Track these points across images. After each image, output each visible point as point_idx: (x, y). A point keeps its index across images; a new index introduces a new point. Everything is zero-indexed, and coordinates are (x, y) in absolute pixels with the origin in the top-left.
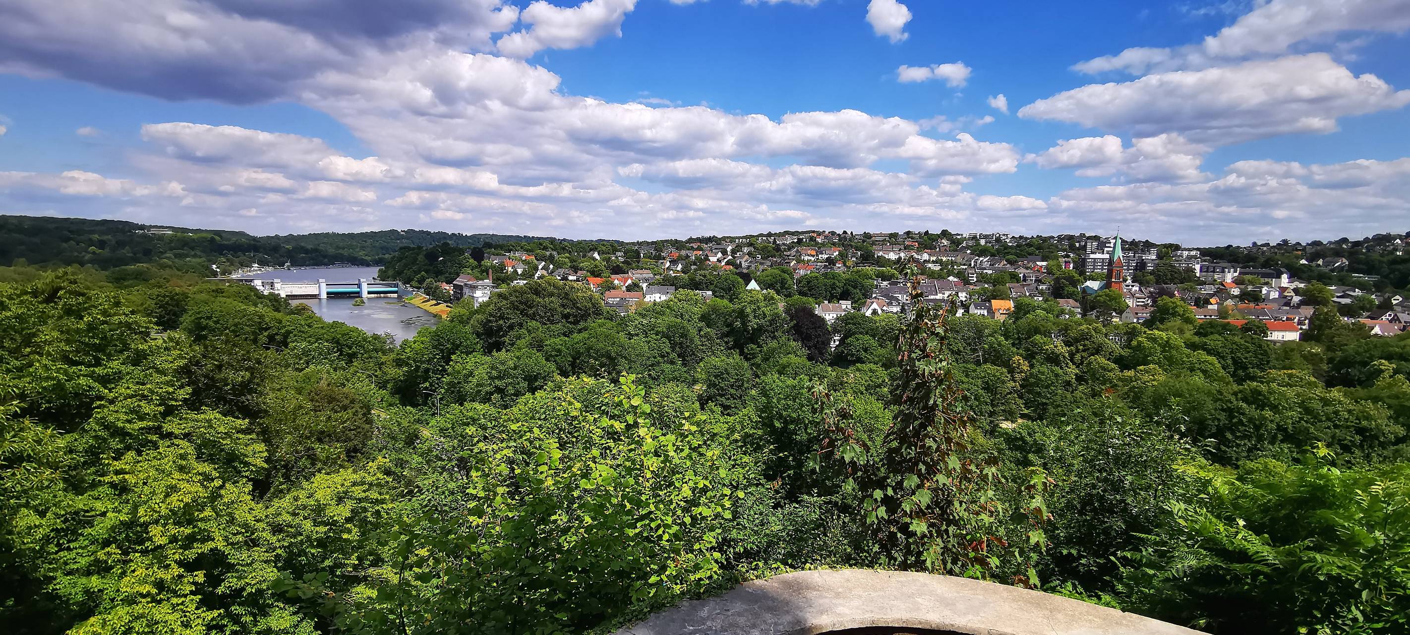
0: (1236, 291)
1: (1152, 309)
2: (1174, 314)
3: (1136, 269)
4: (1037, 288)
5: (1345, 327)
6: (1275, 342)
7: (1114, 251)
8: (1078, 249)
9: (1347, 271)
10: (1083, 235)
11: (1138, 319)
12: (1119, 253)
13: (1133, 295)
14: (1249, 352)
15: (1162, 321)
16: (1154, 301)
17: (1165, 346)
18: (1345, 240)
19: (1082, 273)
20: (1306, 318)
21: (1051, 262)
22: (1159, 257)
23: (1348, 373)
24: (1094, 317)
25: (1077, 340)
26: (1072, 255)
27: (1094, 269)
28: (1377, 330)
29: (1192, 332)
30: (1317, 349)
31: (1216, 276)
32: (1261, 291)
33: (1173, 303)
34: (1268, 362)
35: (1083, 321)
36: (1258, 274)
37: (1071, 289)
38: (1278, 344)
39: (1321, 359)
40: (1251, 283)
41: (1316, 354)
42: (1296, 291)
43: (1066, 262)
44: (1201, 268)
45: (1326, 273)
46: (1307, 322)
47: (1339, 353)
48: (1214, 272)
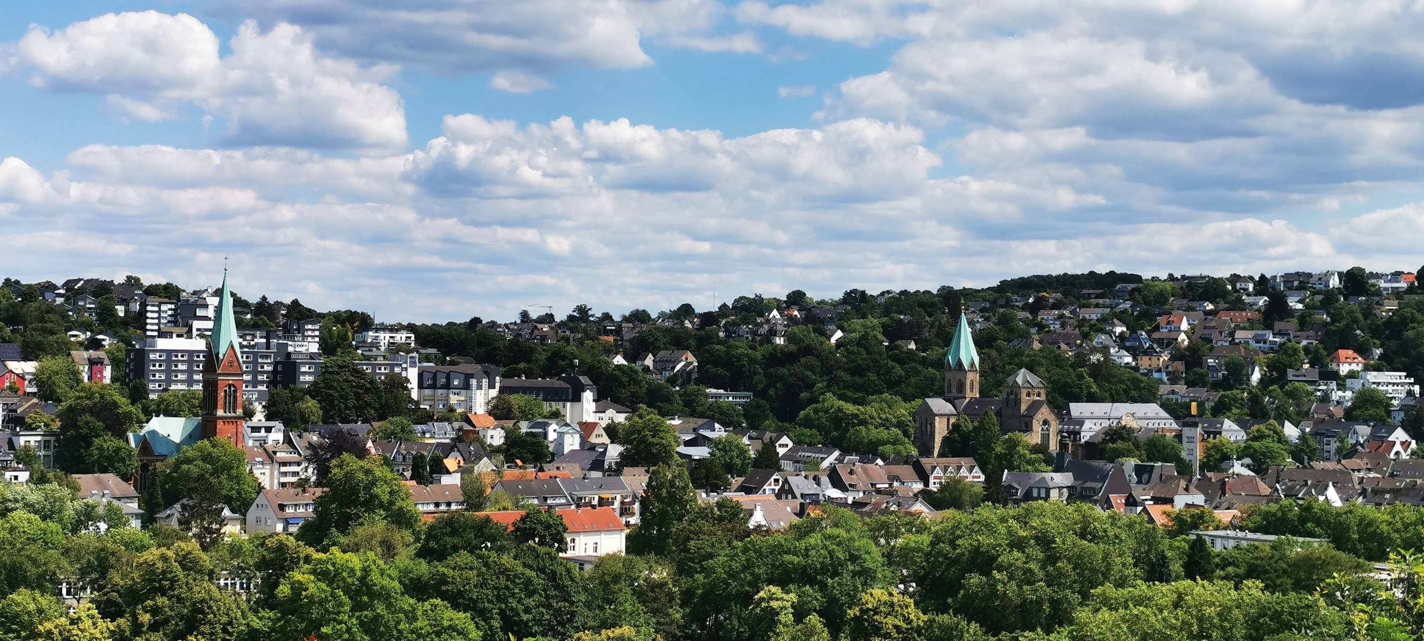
0: (496, 437)
1: (319, 492)
2: (371, 504)
3: (272, 382)
4: (11, 445)
5: (704, 513)
6: (581, 563)
7: (216, 330)
8: (125, 323)
9: (698, 382)
10: (133, 282)
11: (287, 522)
12: (230, 335)
13: (270, 456)
14: (530, 594)
15: (344, 526)
16: (323, 471)
17: (358, 592)
18: (686, 310)
19: (138, 394)
20: (635, 497)
21: (51, 363)
22: (327, 347)
23: (718, 624)
24: (174, 524)
25: (133, 596)
26: (107, 341)
27: (169, 381)
28: (758, 518)
29: (412, 550)
30: (661, 573)
31: (454, 399)
32: (545, 435)
33: (368, 472)
34: (573, 614)
35: (145, 537)
36: (536, 390)
37: (109, 442)
38: (588, 567)
39: (671, 596)
40: (526, 415)
41: (662, 585)
42: (612, 431)
43: (92, 363)
44: (420, 376)
45: (661, 387)
46: (637, 506)
47: (700, 577)
48: (448, 386)
